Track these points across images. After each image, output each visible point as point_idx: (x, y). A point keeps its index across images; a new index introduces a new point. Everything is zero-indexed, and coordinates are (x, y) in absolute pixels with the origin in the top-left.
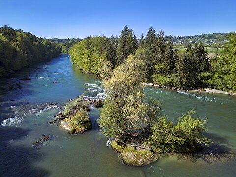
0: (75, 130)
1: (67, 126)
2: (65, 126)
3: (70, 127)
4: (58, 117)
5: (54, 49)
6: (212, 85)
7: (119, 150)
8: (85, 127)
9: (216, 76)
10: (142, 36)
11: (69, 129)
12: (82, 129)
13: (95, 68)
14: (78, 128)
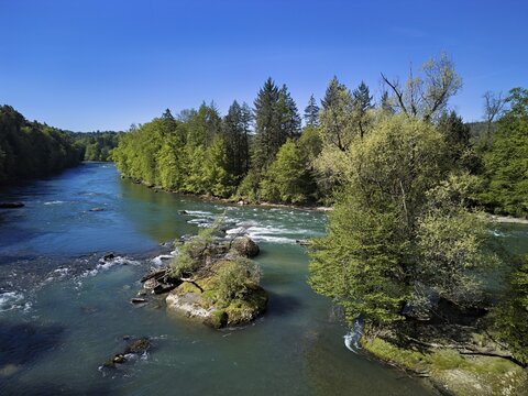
0: (225, 315)
1: (193, 304)
2: (187, 308)
3: (207, 307)
4: (149, 285)
5: (67, 147)
6: (488, 205)
7: (411, 366)
8: (252, 305)
9: (495, 183)
10: (312, 99)
11: (203, 313)
12: (246, 312)
13: (192, 178)
14: (232, 308)
